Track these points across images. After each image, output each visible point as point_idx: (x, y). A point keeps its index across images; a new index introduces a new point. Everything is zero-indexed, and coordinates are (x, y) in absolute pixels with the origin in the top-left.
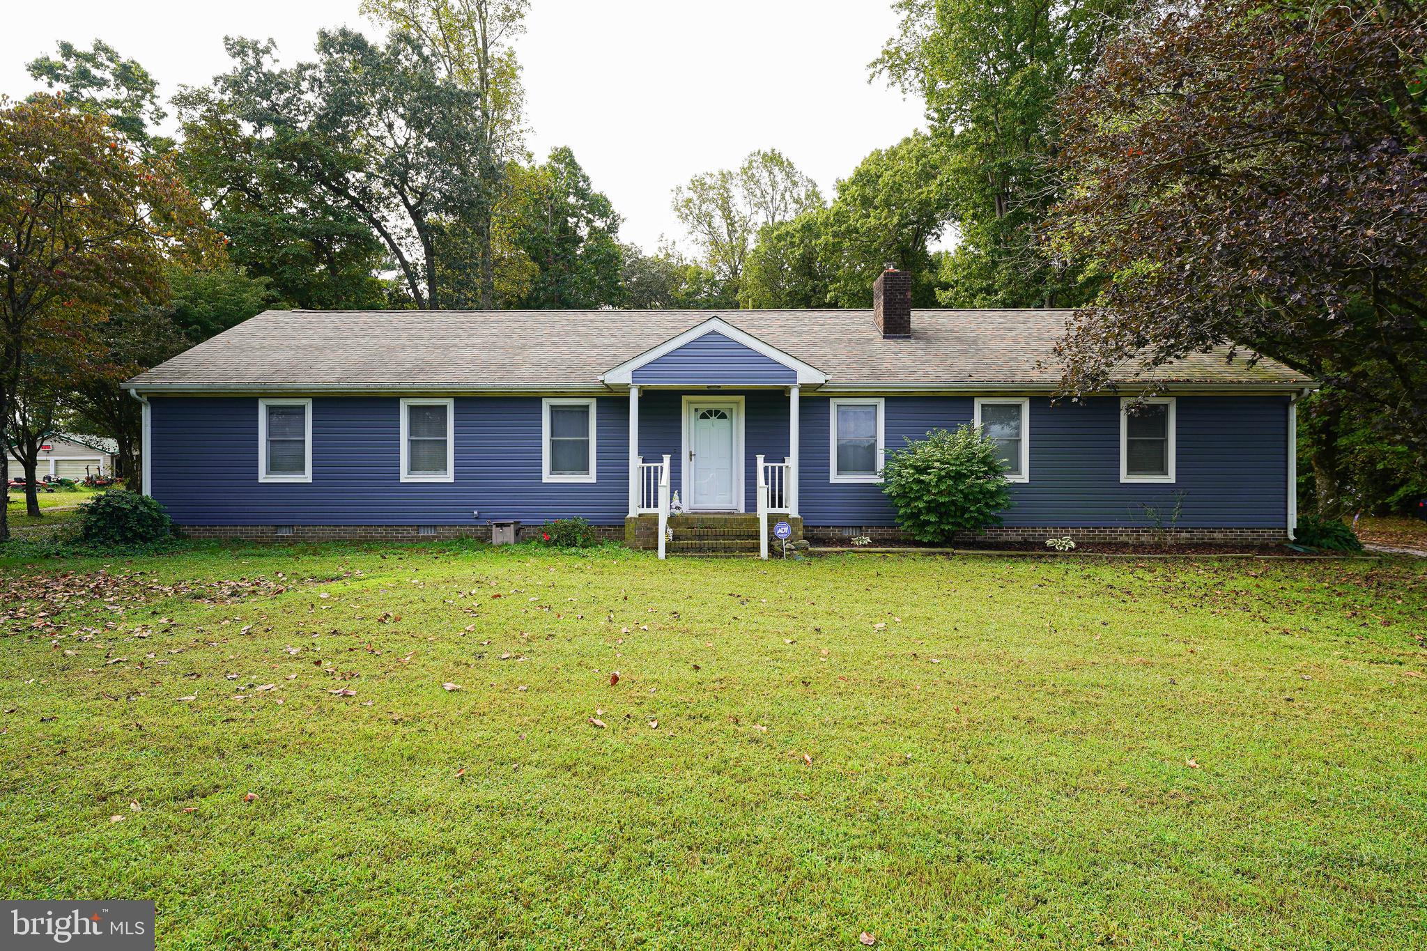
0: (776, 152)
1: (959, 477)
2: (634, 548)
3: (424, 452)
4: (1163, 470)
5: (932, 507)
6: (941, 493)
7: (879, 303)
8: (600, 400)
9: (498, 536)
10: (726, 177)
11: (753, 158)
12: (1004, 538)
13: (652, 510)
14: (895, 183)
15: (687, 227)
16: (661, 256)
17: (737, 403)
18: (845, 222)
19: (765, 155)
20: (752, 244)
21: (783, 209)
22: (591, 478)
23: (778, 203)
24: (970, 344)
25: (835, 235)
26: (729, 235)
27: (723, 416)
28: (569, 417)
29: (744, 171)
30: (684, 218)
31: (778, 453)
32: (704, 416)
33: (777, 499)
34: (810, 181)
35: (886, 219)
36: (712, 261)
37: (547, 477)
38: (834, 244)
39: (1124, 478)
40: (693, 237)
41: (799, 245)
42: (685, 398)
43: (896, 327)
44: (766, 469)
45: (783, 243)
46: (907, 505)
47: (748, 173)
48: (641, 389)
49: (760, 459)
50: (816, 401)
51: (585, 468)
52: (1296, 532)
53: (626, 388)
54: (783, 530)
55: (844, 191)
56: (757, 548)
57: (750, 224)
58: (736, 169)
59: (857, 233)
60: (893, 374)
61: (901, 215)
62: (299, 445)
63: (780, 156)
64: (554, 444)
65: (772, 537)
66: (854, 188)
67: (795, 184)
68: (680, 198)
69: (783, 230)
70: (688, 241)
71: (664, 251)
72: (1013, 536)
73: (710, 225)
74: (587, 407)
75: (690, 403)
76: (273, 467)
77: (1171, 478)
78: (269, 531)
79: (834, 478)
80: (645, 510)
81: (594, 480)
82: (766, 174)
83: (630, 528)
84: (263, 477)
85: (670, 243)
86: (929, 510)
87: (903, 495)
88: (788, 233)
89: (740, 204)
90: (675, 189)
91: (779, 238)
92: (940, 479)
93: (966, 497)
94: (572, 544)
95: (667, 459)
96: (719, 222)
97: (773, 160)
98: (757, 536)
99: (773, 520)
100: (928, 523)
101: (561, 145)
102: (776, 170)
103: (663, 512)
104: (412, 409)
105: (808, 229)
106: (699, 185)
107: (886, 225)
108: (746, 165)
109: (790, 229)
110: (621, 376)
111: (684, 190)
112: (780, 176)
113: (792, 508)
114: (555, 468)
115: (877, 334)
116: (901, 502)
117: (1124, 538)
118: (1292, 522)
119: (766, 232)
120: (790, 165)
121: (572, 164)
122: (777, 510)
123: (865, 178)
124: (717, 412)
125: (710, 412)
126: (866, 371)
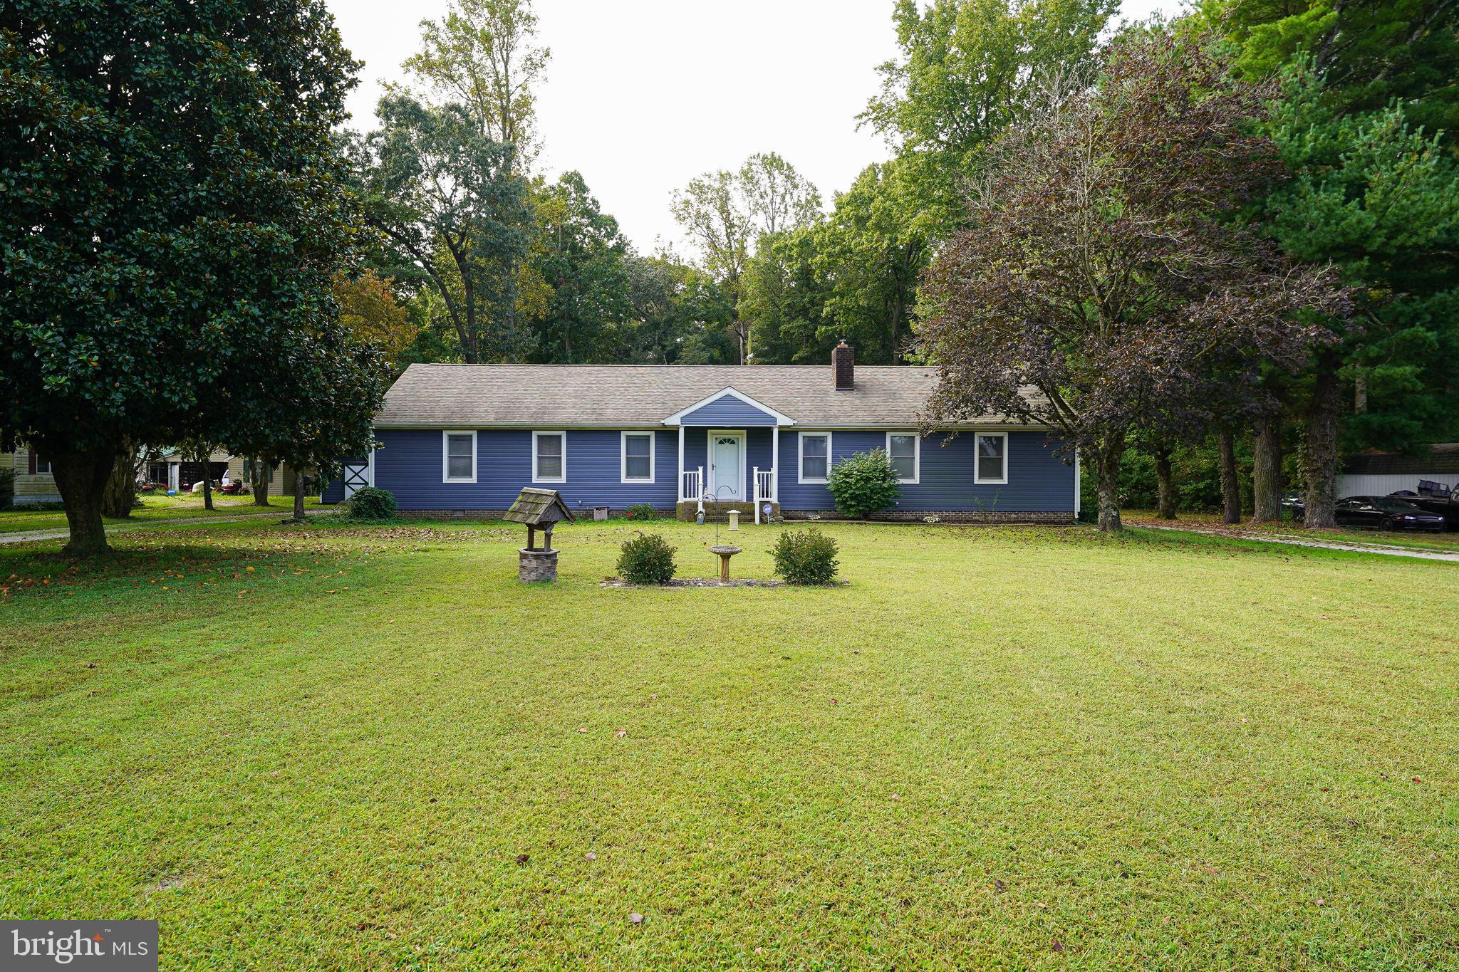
0: (776, 155)
1: (868, 479)
2: (682, 520)
3: (546, 463)
4: (1000, 476)
5: (853, 497)
6: (857, 489)
7: (834, 365)
8: (657, 432)
9: (597, 515)
10: (725, 177)
11: (753, 161)
12: (904, 517)
13: (692, 499)
14: (884, 208)
15: (684, 228)
16: (658, 258)
17: (742, 435)
18: (839, 244)
19: (765, 157)
20: (751, 252)
21: (783, 210)
22: (652, 480)
23: (777, 206)
24: (891, 395)
25: (830, 255)
26: (728, 238)
27: (733, 442)
28: (638, 442)
29: (744, 173)
30: (681, 219)
31: (766, 466)
32: (721, 442)
33: (765, 492)
34: (810, 185)
35: (877, 242)
36: (711, 262)
37: (624, 480)
38: (829, 264)
39: (977, 481)
40: (691, 238)
41: (797, 259)
42: (710, 431)
43: (845, 382)
44: (759, 475)
45: (781, 255)
46: (839, 497)
47: (748, 176)
48: (686, 428)
49: (755, 469)
50: (788, 435)
51: (647, 475)
52: (1079, 514)
53: (678, 427)
54: (768, 509)
55: (840, 208)
56: (753, 520)
57: (749, 226)
58: (735, 171)
59: (851, 252)
60: (837, 417)
61: (890, 239)
62: (468, 460)
63: (779, 159)
64: (628, 459)
65: (762, 514)
66: (849, 208)
67: (796, 187)
68: (678, 200)
69: (781, 243)
70: (685, 243)
71: (661, 253)
72: (910, 517)
73: (708, 227)
74: (650, 437)
75: (712, 435)
76: (452, 473)
77: (1005, 481)
78: (449, 513)
79: (801, 481)
80: (688, 499)
81: (654, 482)
82: (765, 176)
83: (679, 509)
84: (446, 479)
85: (666, 245)
86: (852, 499)
87: (838, 490)
88: (786, 246)
89: (740, 204)
90: (672, 191)
91: (778, 250)
92: (857, 481)
93: (872, 491)
94: (646, 518)
95: (701, 469)
96: (717, 224)
97: (773, 163)
98: (753, 513)
99: (762, 504)
100: (851, 506)
101: (571, 170)
102: (776, 173)
103: (699, 499)
104: (539, 437)
105: (806, 245)
106: (698, 189)
107: (877, 248)
108: (746, 167)
109: (789, 243)
110: (674, 421)
111: (682, 192)
112: (779, 179)
113: (774, 499)
114: (629, 475)
115: (833, 386)
116: (837, 495)
117: (977, 518)
118: (1077, 508)
119: (765, 241)
120: (790, 168)
121: (581, 188)
122: (765, 499)
123: (858, 200)
124: (729, 440)
125: (725, 440)
126: (821, 415)
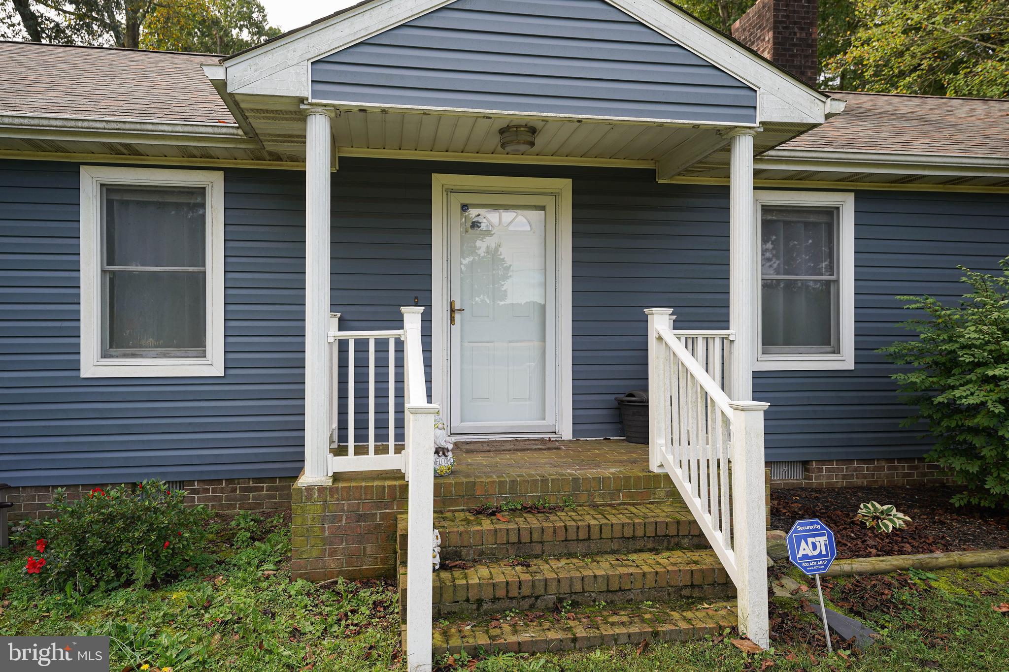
8: (234, 177)
17: (555, 195)
22: (211, 365)
28: (157, 215)
37: (93, 364)
42: (439, 180)
51: (194, 342)
64: (114, 282)
74: (202, 191)
75: (450, 191)
81: (218, 370)
114: (116, 342)
